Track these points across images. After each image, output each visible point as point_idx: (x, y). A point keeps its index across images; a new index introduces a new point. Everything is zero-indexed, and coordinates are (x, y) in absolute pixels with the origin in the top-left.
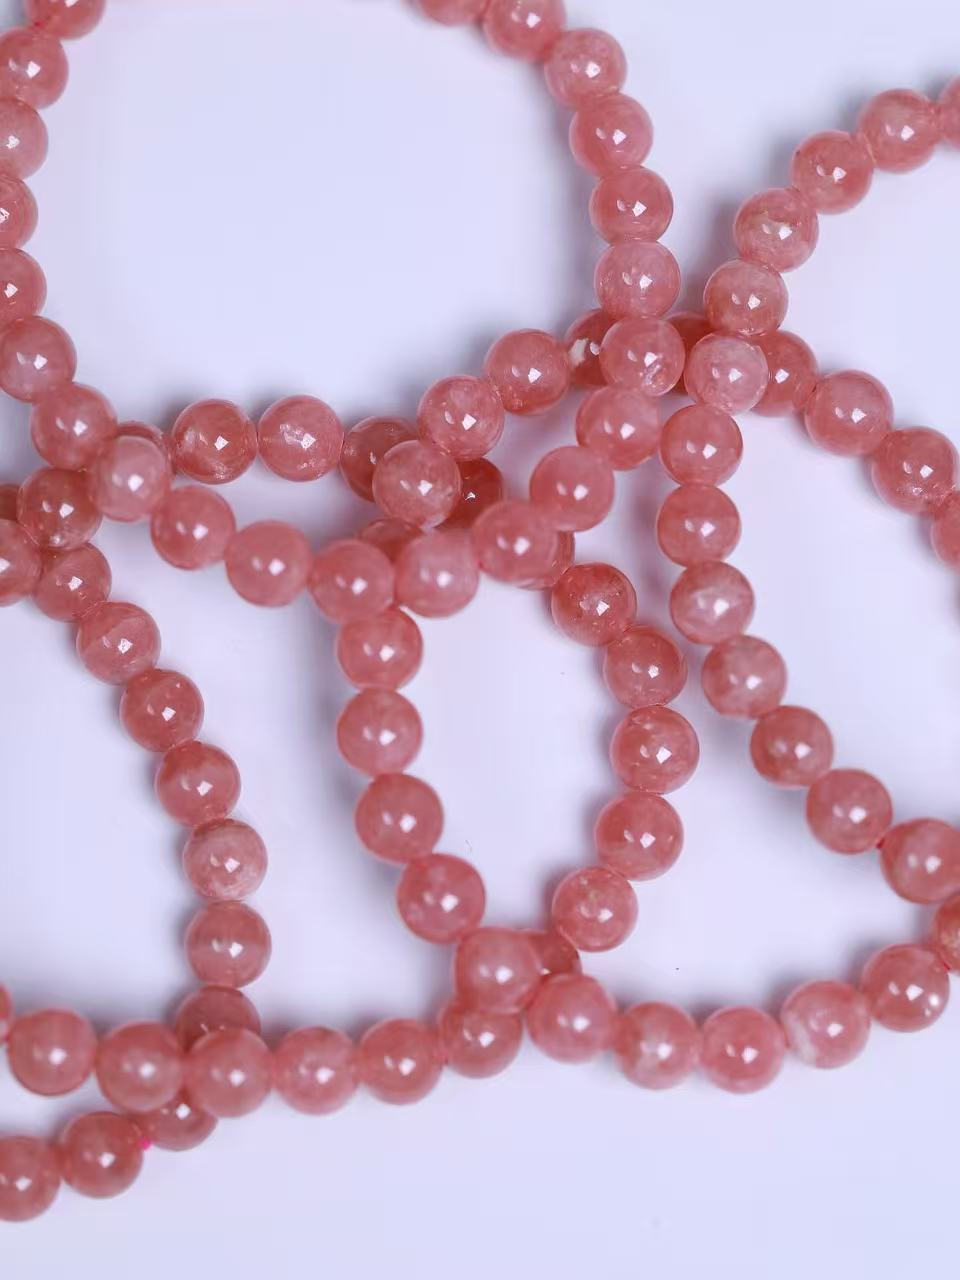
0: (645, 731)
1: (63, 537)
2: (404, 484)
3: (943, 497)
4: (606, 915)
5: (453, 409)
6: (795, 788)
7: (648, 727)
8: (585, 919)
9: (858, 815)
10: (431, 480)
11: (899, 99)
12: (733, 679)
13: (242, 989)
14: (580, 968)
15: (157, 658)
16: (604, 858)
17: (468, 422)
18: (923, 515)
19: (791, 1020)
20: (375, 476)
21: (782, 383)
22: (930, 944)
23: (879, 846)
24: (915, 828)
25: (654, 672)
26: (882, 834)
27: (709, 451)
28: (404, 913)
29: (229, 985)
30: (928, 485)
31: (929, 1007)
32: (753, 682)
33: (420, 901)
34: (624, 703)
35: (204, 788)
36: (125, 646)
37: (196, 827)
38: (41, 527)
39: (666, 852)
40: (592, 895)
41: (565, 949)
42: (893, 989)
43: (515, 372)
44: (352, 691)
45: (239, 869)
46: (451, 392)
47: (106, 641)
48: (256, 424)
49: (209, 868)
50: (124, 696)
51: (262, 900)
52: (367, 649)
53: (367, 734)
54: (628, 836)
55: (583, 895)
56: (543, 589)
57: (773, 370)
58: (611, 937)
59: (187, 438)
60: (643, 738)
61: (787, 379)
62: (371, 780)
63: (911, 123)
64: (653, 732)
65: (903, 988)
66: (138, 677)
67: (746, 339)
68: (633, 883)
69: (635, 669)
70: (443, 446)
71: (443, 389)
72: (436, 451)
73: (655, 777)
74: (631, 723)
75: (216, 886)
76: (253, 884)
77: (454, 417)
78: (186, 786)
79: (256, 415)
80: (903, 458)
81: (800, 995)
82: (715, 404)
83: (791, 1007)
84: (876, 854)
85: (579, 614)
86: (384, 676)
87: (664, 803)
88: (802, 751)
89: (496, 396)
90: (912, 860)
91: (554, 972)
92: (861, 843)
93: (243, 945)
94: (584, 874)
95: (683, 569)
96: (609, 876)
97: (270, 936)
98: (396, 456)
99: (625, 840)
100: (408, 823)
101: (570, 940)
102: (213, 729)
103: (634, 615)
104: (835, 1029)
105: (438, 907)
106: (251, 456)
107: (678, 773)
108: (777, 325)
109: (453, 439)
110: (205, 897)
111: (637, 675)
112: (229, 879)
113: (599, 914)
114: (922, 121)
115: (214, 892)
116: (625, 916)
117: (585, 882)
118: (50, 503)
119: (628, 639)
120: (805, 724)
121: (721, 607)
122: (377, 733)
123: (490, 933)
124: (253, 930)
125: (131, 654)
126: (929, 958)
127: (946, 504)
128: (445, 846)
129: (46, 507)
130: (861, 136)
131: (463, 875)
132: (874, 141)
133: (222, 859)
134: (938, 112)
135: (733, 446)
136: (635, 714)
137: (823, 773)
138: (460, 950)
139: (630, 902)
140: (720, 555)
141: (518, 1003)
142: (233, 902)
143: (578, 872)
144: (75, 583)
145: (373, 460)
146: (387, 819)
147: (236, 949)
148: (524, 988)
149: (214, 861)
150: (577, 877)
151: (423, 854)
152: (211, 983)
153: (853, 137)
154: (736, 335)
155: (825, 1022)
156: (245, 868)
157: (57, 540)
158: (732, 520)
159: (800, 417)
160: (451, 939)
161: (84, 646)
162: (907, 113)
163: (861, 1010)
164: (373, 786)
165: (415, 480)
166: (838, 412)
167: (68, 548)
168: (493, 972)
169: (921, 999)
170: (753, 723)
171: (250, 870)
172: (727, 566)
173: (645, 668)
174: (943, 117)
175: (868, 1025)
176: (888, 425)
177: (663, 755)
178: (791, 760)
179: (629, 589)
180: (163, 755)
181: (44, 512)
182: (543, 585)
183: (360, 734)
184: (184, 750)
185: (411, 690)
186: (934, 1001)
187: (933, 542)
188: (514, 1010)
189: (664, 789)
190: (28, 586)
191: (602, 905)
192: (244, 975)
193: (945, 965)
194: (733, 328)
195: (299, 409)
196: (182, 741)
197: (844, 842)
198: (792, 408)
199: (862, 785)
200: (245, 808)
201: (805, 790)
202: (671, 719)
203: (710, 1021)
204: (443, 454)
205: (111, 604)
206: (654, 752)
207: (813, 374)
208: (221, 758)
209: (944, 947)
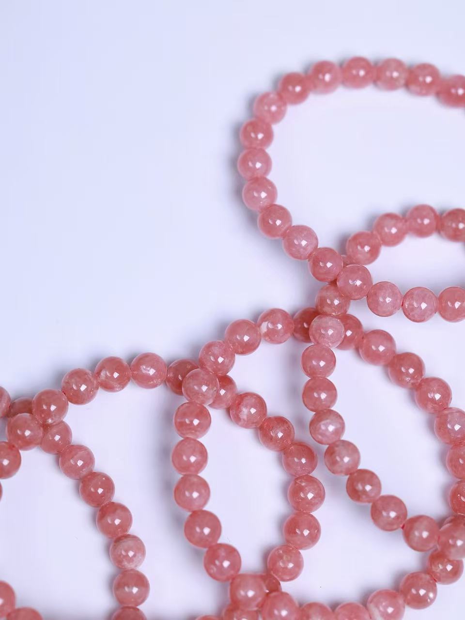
0: (303, 486)
1: (52, 419)
2: (196, 388)
3: (419, 381)
4: (291, 565)
5: (214, 355)
6: (367, 504)
7: (303, 484)
8: (282, 567)
9: (393, 514)
10: (207, 385)
11: (390, 216)
12: (338, 459)
13: (138, 607)
14: (281, 589)
15: (94, 467)
16: (288, 541)
17: (220, 360)
18: (411, 389)
19: (372, 607)
20: (183, 384)
21: (349, 336)
22: (428, 571)
23: (403, 527)
24: (418, 519)
25: (304, 461)
26: (404, 522)
27: (322, 364)
28: (208, 570)
29: (133, 605)
30: (413, 376)
31: (430, 598)
32: (346, 460)
33: (215, 564)
34: (292, 475)
35: (117, 522)
36: (80, 463)
37: (115, 538)
38: (43, 416)
39: (314, 537)
40: (284, 558)
41: (274, 581)
42: (414, 591)
43: (238, 337)
44: (179, 476)
45: (134, 556)
46: (213, 348)
47: (72, 462)
48: (130, 365)
49: (122, 556)
50: (81, 485)
51: (145, 568)
52: (185, 458)
53: (187, 494)
54: (298, 531)
55: (281, 557)
56: (255, 428)
57: (346, 330)
58: (293, 575)
59: (102, 374)
60: (301, 489)
61: (351, 334)
62: (189, 513)
63: (395, 226)
64: (306, 486)
65: (418, 591)
66: (85, 477)
67: (334, 317)
68: (301, 551)
69: (296, 460)
70: (211, 371)
71: (209, 347)
72: (208, 372)
73: (307, 505)
74: (296, 483)
75: (125, 563)
76: (140, 562)
77: (215, 359)
78: (110, 522)
79: (130, 361)
80: (401, 365)
81: (375, 596)
82: (323, 344)
83: (371, 602)
84: (400, 531)
85: (271, 439)
86: (192, 469)
87: (312, 516)
88: (368, 488)
89: (231, 349)
90: (417, 533)
91: (271, 592)
92: (395, 527)
93: (139, 588)
94: (281, 549)
95: (314, 413)
96: (291, 548)
97: (149, 584)
98: (192, 376)
99: (297, 533)
100: (207, 531)
101: (276, 577)
102: (119, 496)
103: (294, 437)
104: (390, 610)
105: (222, 565)
106: (129, 379)
107: (317, 503)
108: (346, 311)
109: (215, 367)
110: (120, 568)
111: (297, 462)
112: (131, 560)
113: (288, 565)
114: (400, 225)
115: (124, 566)
116: (299, 565)
117: (281, 552)
118: (46, 405)
119: (292, 447)
120: (369, 477)
121: (331, 428)
122: (191, 494)
123: (244, 576)
124: (141, 581)
125: (83, 466)
126: (428, 577)
127: (420, 385)
128: (222, 540)
129: (45, 407)
130: (375, 232)
131: (232, 552)
132: (380, 234)
133: (127, 551)
134: (406, 221)
135: (332, 361)
136: (297, 479)
137: (378, 498)
138: (232, 584)
139: (301, 560)
140: (329, 407)
141: (257, 606)
142: (132, 570)
143: (277, 548)
144: (57, 438)
145: (180, 378)
146: (198, 530)
147: (135, 590)
148: (260, 599)
149: (124, 553)
150: (278, 549)
151: (214, 544)
152: (126, 605)
153: (372, 232)
154: (330, 315)
155: (386, 607)
156: (137, 555)
157: (50, 421)
158: (334, 392)
159: (357, 350)
160: (228, 579)
161: (63, 464)
162: (393, 222)
163: (401, 601)
164: (191, 516)
165: (200, 385)
166: (373, 348)
167: (54, 424)
168: (246, 593)
169: (426, 595)
170: (347, 477)
171: (139, 555)
172: (332, 411)
173: (300, 459)
174: (408, 223)
175: (404, 607)
176: (394, 352)
177: (310, 496)
178: (364, 491)
179: (291, 426)
180: (99, 508)
181: (44, 409)
182: (254, 426)
183: (184, 494)
184: (108, 506)
185: (204, 474)
186: (431, 595)
187: (416, 401)
188: (255, 609)
189: (311, 510)
190: (39, 441)
191: (289, 561)
192: (139, 601)
193: (435, 580)
194: (328, 313)
195: (148, 358)
196: (107, 502)
197: (388, 526)
198: (354, 347)
199: (394, 502)
200: (134, 529)
201: (370, 505)
202: (312, 481)
203: (337, 609)
204: (211, 373)
205: (73, 446)
206: (306, 495)
207: (362, 332)
208: (124, 509)
209: (433, 572)
